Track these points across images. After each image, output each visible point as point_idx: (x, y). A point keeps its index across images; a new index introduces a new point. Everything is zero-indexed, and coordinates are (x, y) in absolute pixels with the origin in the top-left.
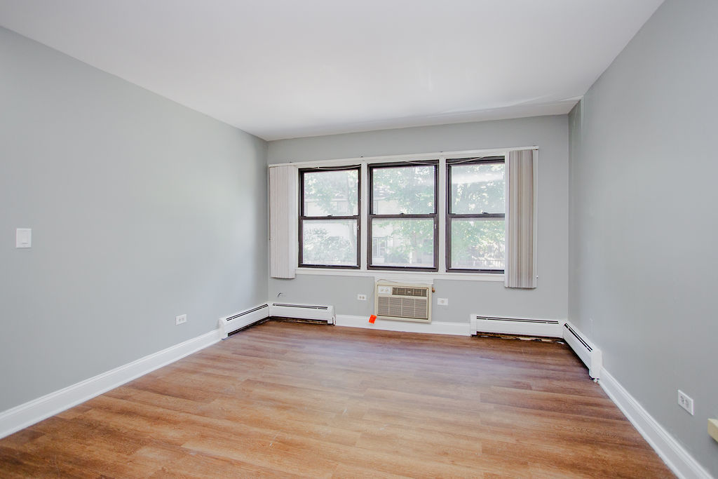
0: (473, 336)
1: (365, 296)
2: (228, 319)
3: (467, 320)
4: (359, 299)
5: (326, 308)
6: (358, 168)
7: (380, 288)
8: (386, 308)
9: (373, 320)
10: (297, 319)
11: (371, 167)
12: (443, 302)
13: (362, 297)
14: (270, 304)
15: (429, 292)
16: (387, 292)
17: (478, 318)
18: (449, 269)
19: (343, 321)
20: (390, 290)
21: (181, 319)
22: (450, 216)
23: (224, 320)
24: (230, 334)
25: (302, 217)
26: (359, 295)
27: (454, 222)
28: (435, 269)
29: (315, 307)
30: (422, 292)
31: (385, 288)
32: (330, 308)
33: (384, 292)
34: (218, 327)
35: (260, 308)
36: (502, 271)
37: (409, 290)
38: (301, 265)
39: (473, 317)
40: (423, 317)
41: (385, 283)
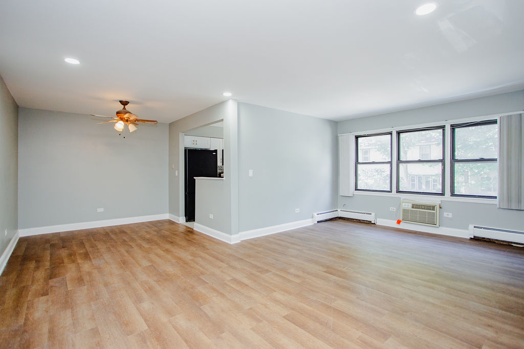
0: (471, 238)
1: (395, 208)
2: (318, 214)
3: (466, 228)
4: (391, 210)
5: (371, 214)
6: (391, 133)
7: (404, 204)
8: (407, 216)
9: (399, 222)
10: (354, 219)
11: (399, 133)
12: (448, 215)
13: (393, 209)
14: (339, 210)
15: (437, 208)
16: (408, 206)
17: (475, 227)
18: (453, 194)
19: (380, 222)
20: (410, 205)
21: (297, 210)
22: (454, 160)
23: (315, 214)
24: (318, 222)
25: (357, 162)
26: (391, 208)
27: (457, 165)
28: (443, 194)
29: (365, 213)
30: (433, 208)
31: (407, 204)
32: (373, 214)
33: (406, 206)
34: (313, 217)
35: (334, 211)
36: (495, 197)
37: (423, 206)
38: (356, 189)
39: (471, 227)
40: (433, 223)
41: (407, 202)
